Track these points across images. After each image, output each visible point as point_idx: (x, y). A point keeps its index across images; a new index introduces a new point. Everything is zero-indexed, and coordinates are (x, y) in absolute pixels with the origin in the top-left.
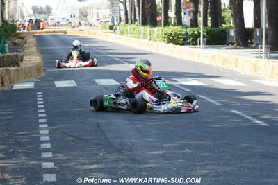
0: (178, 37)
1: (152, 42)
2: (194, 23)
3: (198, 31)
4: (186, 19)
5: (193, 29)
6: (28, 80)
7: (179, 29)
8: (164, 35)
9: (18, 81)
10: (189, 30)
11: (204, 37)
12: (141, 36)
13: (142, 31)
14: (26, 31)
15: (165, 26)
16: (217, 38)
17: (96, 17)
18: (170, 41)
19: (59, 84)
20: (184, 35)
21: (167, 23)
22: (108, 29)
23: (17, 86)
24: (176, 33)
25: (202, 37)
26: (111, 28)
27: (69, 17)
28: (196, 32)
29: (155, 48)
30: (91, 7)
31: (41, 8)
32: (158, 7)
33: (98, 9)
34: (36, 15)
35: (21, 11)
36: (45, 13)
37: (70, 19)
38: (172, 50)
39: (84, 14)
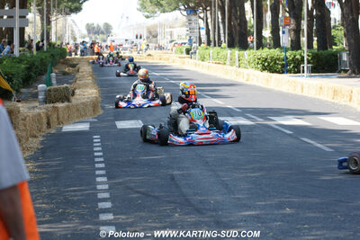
0: (275, 63)
1: (241, 70)
2: (296, 45)
3: (300, 55)
4: (285, 40)
5: (294, 52)
6: (81, 119)
7: (276, 52)
8: (257, 61)
9: (68, 121)
10: (290, 54)
11: (309, 62)
12: (228, 62)
13: (229, 55)
14: (78, 56)
15: (258, 48)
16: (325, 64)
18: (264, 69)
19: (121, 125)
20: (283, 60)
21: (260, 45)
22: (185, 52)
23: (67, 128)
24: (272, 58)
25: (306, 62)
26: (188, 51)
27: (133, 38)
28: (298, 57)
29: (246, 77)
30: (162, 25)
31: (98, 26)
32: (249, 25)
33: (170, 27)
34: (91, 35)
35: (72, 31)
36: (103, 33)
37: (135, 41)
38: (268, 80)
39: (153, 34)
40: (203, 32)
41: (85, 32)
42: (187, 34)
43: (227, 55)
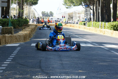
6: (17, 43)
8: (111, 26)
18: (114, 30)
26: (84, 24)
30: (75, 13)
31: (47, 13)
33: (78, 14)
34: (44, 17)
35: (34, 14)
37: (62, 19)
39: (71, 17)
40: (92, 16)
41: (41, 15)
42: (85, 17)
43: (99, 24)
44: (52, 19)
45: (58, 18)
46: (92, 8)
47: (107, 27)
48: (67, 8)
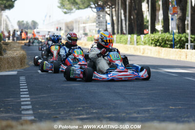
0: (165, 43)
3: (185, 37)
4: (173, 25)
5: (181, 35)
7: (167, 35)
8: (151, 41)
10: (177, 36)
11: (192, 42)
12: (129, 43)
13: (129, 39)
15: (152, 33)
17: (82, 32)
20: (172, 41)
24: (163, 39)
25: (189, 41)
28: (183, 38)
29: (142, 51)
30: (77, 22)
31: (27, 23)
32: (145, 21)
33: (84, 23)
36: (31, 28)
38: (159, 52)
39: (70, 28)
40: (109, 27)
42: (97, 27)
43: (127, 39)
44: (39, 33)
45: (49, 30)
46: (108, 12)
47: (142, 43)
48: (65, 13)
